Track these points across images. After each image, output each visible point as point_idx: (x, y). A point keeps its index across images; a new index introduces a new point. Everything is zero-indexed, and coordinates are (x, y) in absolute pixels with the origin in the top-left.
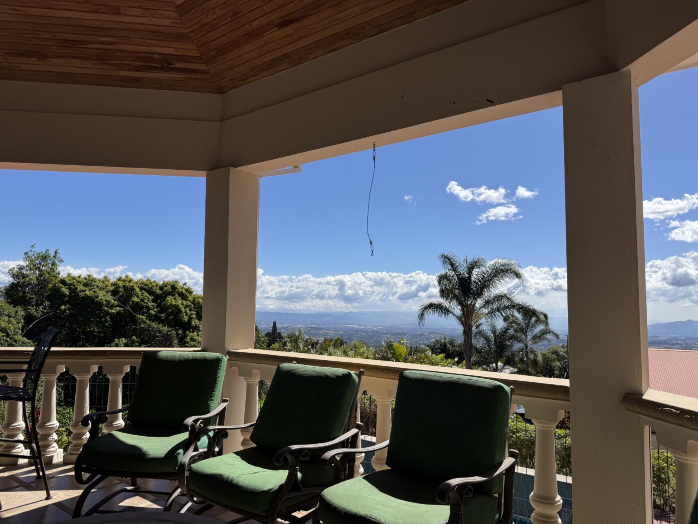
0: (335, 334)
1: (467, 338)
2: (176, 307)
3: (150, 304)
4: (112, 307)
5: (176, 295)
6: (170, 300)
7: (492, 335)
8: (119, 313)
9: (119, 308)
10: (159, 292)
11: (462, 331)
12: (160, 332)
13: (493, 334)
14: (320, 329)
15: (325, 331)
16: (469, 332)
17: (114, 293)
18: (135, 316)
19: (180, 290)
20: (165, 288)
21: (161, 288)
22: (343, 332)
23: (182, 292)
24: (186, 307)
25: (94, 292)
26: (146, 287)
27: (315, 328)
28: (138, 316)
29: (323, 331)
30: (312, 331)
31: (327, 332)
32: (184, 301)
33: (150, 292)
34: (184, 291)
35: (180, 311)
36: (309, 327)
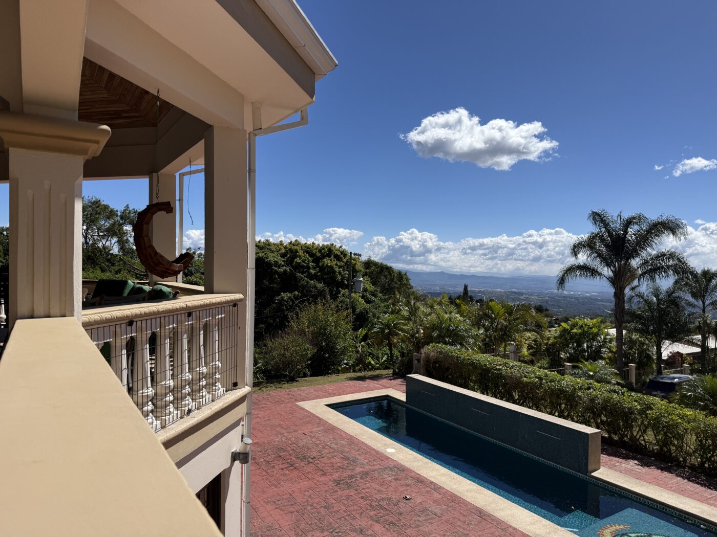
0: (538, 300)
1: (618, 301)
2: (331, 267)
3: (311, 264)
4: (279, 266)
5: (332, 257)
6: (327, 261)
7: (655, 299)
8: (285, 271)
9: (285, 267)
10: (318, 254)
11: (613, 294)
12: (315, 287)
13: (655, 297)
14: (521, 294)
15: (527, 296)
16: (620, 294)
17: (283, 255)
18: (296, 274)
19: (336, 252)
20: (323, 251)
21: (320, 251)
22: (549, 297)
23: (337, 254)
24: (340, 267)
25: (265, 254)
26: (308, 250)
27: (515, 293)
28: (298, 274)
29: (524, 296)
30: (512, 296)
31: (529, 297)
32: (338, 262)
33: (311, 255)
34: (339, 254)
35: (334, 272)
36: (509, 292)
